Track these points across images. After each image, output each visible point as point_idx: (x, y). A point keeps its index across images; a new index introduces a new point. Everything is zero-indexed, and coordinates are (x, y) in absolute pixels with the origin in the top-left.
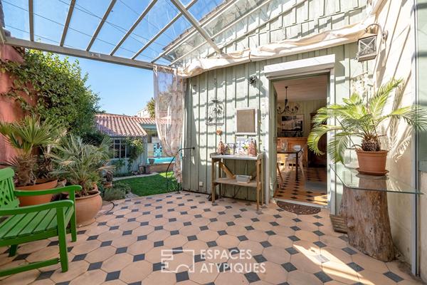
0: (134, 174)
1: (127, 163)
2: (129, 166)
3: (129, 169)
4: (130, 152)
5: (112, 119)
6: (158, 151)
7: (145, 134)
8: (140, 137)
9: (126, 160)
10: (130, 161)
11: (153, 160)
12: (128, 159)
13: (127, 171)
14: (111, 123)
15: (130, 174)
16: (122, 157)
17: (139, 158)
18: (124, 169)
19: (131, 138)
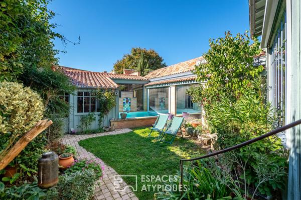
0: (105, 131)
1: (97, 118)
2: (100, 121)
3: (100, 125)
4: (100, 106)
5: (83, 74)
6: (127, 105)
7: (117, 86)
8: (112, 89)
9: (96, 115)
10: (101, 116)
11: (126, 115)
12: (99, 113)
13: (97, 127)
14: (82, 77)
15: (101, 130)
16: (92, 111)
17: (110, 112)
18: (94, 125)
19: (102, 90)
